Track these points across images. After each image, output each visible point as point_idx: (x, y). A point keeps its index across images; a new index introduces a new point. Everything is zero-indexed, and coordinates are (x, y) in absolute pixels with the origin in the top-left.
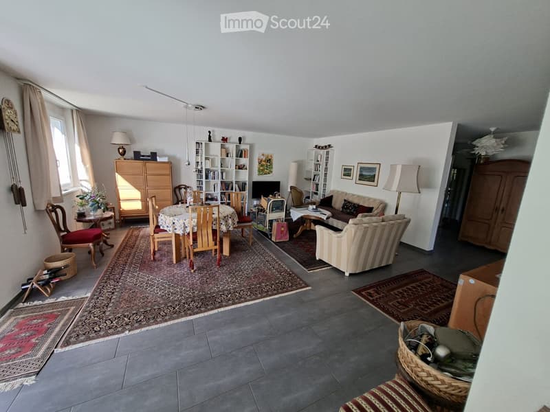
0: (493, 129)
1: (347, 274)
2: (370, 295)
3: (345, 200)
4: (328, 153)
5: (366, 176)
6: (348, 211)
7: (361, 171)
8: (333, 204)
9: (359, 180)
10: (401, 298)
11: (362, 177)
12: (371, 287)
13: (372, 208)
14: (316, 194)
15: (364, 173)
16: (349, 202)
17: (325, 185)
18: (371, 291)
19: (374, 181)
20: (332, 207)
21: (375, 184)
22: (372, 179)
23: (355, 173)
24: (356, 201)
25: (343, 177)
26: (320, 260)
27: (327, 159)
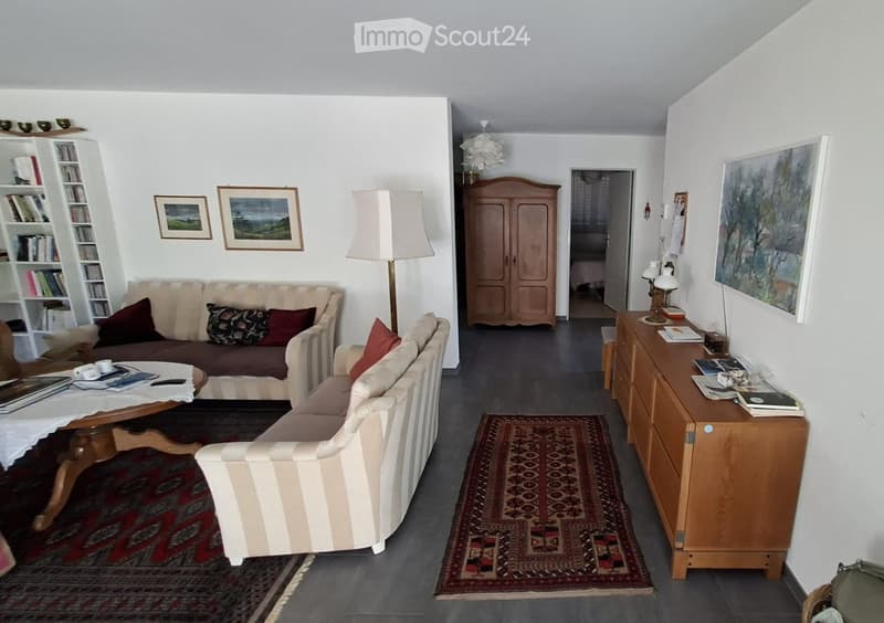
0: (484, 123)
1: (378, 548)
2: (480, 564)
3: (211, 307)
4: (66, 152)
5: (257, 224)
6: (238, 336)
7: (235, 212)
8: (160, 328)
9: (237, 237)
10: (528, 517)
11: (244, 229)
12: (462, 540)
13: (312, 311)
14: (58, 305)
15: (248, 217)
16: (230, 310)
17: (92, 268)
18: (472, 552)
19: (288, 237)
20: (159, 338)
21: (294, 243)
22: (281, 230)
23: (218, 219)
24: (250, 301)
25: (168, 233)
26: (249, 562)
27: (72, 173)
